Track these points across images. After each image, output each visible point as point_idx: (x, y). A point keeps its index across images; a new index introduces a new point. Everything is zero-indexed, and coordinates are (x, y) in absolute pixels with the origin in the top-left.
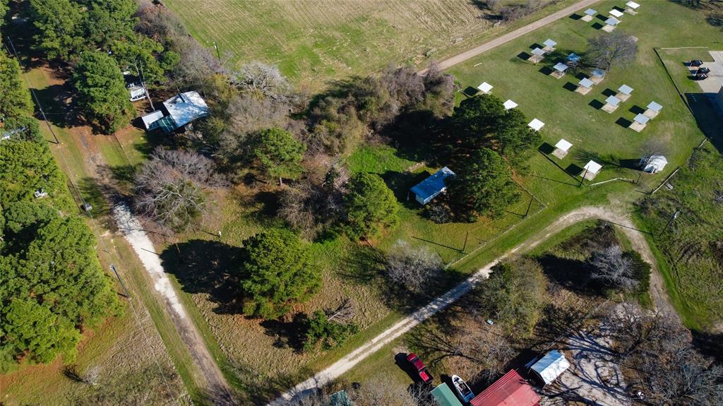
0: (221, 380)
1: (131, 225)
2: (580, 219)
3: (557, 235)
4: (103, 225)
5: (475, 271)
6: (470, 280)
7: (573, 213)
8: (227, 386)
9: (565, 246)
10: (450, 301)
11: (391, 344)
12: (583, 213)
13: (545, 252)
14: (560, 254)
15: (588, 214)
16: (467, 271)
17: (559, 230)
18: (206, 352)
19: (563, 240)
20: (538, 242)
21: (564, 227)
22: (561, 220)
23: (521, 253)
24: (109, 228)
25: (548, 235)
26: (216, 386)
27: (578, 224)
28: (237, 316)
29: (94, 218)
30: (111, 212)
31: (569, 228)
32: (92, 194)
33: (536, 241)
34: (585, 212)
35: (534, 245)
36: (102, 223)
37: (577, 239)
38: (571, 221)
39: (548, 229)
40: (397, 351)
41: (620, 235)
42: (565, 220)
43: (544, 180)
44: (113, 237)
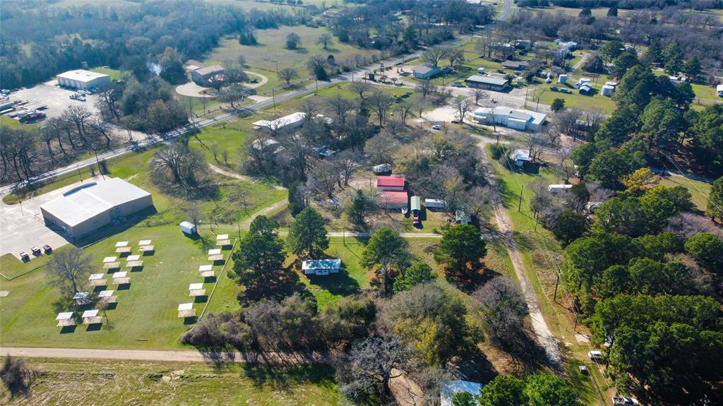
0: (510, 252)
1: (546, 342)
4: (570, 352)
5: (350, 237)
8: (508, 250)
11: (420, 232)
16: (354, 239)
18: (514, 264)
24: (566, 348)
26: (513, 250)
28: (491, 269)
29: (578, 361)
30: (563, 359)
32: (580, 382)
36: (571, 355)
40: (419, 230)
44: (562, 339)
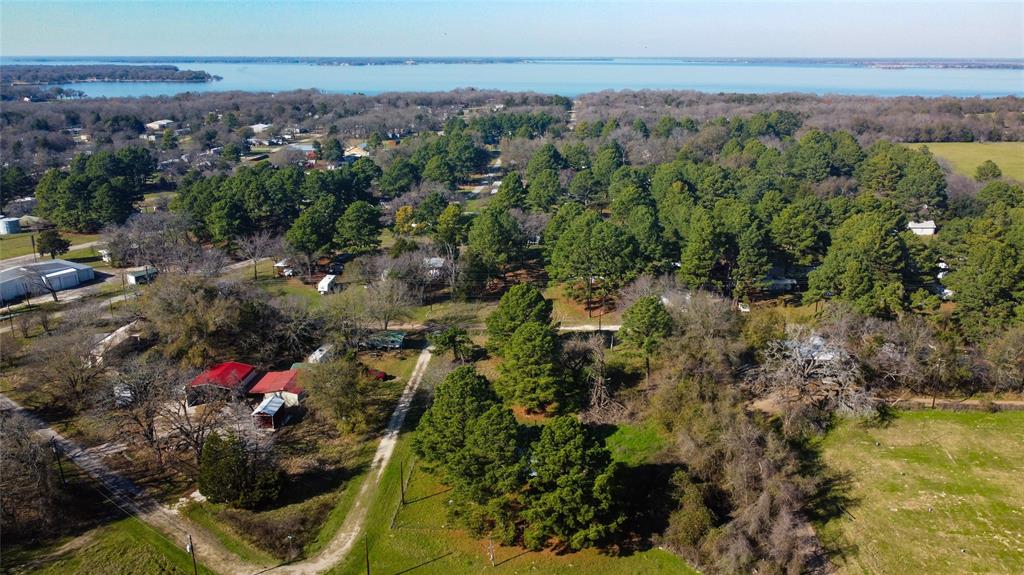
2: (334, 544)
3: (346, 510)
6: (396, 432)
7: (349, 545)
9: (327, 507)
10: (395, 414)
12: (336, 553)
13: (344, 489)
14: (326, 497)
15: (327, 556)
17: (349, 516)
19: (335, 511)
20: (362, 492)
21: (346, 522)
22: (357, 528)
23: (371, 474)
25: (358, 504)
27: (331, 537)
31: (339, 524)
33: (366, 493)
34: (333, 555)
35: (365, 488)
37: (318, 521)
38: (343, 535)
39: (364, 511)
41: (263, 558)
42: (352, 531)
43: (428, 559)
